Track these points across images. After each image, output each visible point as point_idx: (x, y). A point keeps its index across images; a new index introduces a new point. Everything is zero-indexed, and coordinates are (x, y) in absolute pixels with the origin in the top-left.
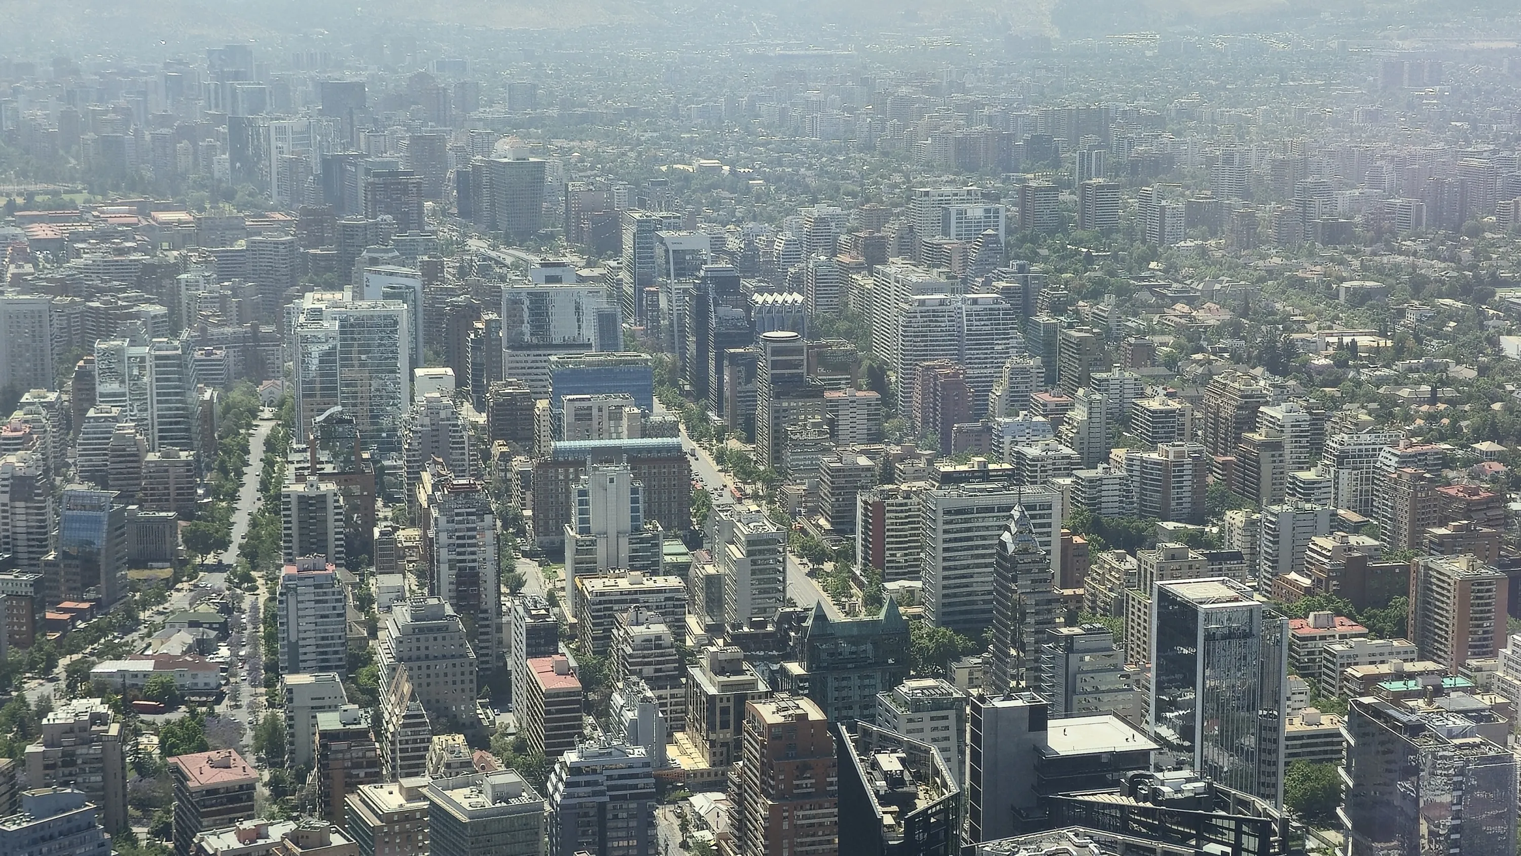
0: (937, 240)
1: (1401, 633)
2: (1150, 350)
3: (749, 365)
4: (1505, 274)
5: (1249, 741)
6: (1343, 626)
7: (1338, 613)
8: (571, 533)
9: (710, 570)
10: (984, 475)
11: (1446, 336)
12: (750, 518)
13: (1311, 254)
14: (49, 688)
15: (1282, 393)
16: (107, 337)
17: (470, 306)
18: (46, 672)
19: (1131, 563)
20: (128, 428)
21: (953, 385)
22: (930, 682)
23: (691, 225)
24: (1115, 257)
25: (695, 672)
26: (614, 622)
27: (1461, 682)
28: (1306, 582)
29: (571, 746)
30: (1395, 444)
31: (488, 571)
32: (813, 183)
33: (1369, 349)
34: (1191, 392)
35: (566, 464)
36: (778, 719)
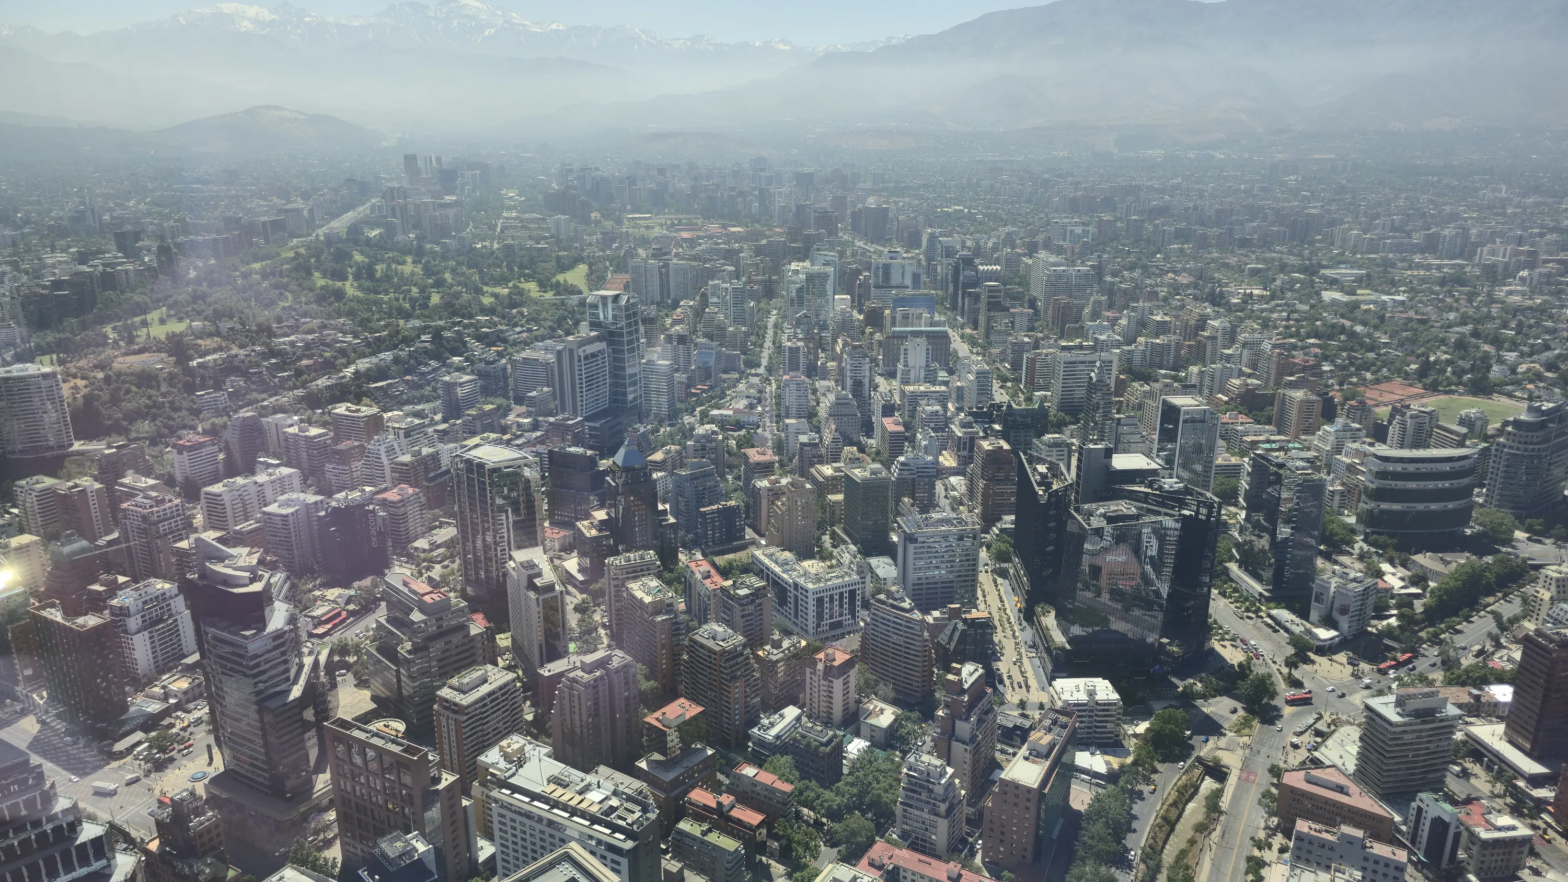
0: (1061, 243)
1: (1269, 423)
2: (1156, 293)
3: (976, 298)
4: (1325, 263)
5: (1199, 468)
6: (1242, 418)
7: (1240, 413)
8: (900, 366)
9: (959, 384)
10: (1081, 347)
11: (1295, 291)
12: (978, 362)
13: (1232, 252)
14: (692, 420)
15: (1218, 316)
16: (712, 279)
17: (857, 269)
18: (692, 413)
19: (1147, 388)
20: (721, 317)
21: (1067, 307)
22: (1057, 436)
23: (951, 235)
24: (1141, 252)
25: (952, 426)
26: (918, 404)
27: (1297, 445)
28: (1226, 399)
29: (902, 454)
30: (1271, 339)
31: (866, 381)
32: (1005, 217)
33: (1258, 296)
34: (1174, 313)
35: (898, 337)
36: (990, 448)
